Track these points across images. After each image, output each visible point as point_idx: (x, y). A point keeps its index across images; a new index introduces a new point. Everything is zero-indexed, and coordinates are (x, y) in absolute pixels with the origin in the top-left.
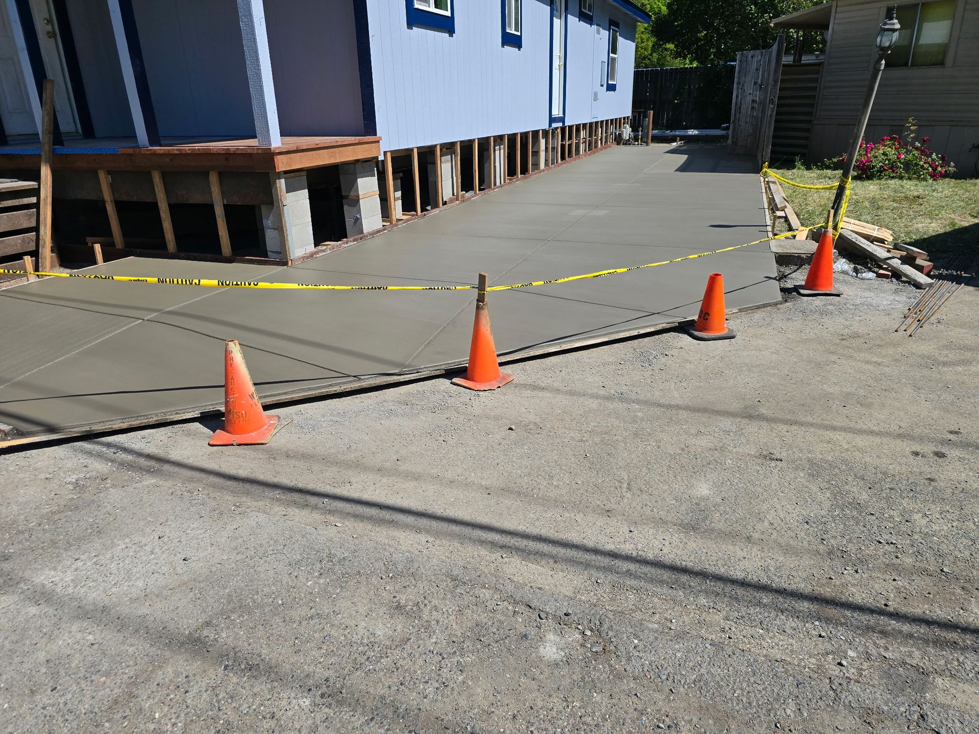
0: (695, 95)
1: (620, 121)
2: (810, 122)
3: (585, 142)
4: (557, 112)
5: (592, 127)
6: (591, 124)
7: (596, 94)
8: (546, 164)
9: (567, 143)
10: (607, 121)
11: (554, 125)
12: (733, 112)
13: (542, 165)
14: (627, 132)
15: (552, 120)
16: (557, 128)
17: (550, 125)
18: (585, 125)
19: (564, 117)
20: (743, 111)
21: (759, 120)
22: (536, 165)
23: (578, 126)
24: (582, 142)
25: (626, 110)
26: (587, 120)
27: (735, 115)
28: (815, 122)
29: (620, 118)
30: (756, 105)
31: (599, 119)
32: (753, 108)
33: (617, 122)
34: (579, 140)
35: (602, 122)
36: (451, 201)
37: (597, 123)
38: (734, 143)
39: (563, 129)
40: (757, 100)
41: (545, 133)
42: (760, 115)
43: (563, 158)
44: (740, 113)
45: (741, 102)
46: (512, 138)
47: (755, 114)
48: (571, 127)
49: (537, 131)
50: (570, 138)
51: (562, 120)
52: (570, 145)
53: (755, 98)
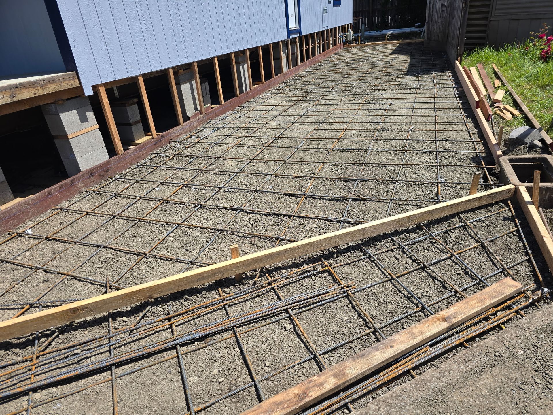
0: (396, 4)
1: (345, 27)
2: (487, 19)
3: (320, 47)
4: (293, 25)
5: (324, 34)
6: (323, 32)
7: (325, 9)
8: (288, 67)
9: (305, 49)
10: (335, 28)
11: (292, 37)
12: (427, 14)
13: (285, 69)
14: (351, 34)
15: (289, 32)
16: (295, 38)
17: (288, 37)
18: (318, 33)
19: (300, 29)
20: (435, 14)
21: (448, 19)
22: (279, 70)
23: (313, 35)
24: (317, 47)
25: (349, 19)
26: (320, 29)
27: (429, 17)
28: (491, 19)
29: (345, 25)
30: (445, 9)
31: (329, 28)
32: (443, 11)
33: (342, 29)
34: (315, 45)
35: (332, 29)
36: (195, 116)
37: (327, 30)
38: (429, 39)
39: (301, 38)
40: (446, 4)
41: (285, 43)
42: (448, 15)
43: (302, 60)
44: (433, 15)
45: (433, 7)
46: (254, 51)
47: (444, 15)
48: (307, 36)
49: (278, 43)
50: (307, 44)
51: (299, 31)
52: (308, 50)
53: (444, 3)
